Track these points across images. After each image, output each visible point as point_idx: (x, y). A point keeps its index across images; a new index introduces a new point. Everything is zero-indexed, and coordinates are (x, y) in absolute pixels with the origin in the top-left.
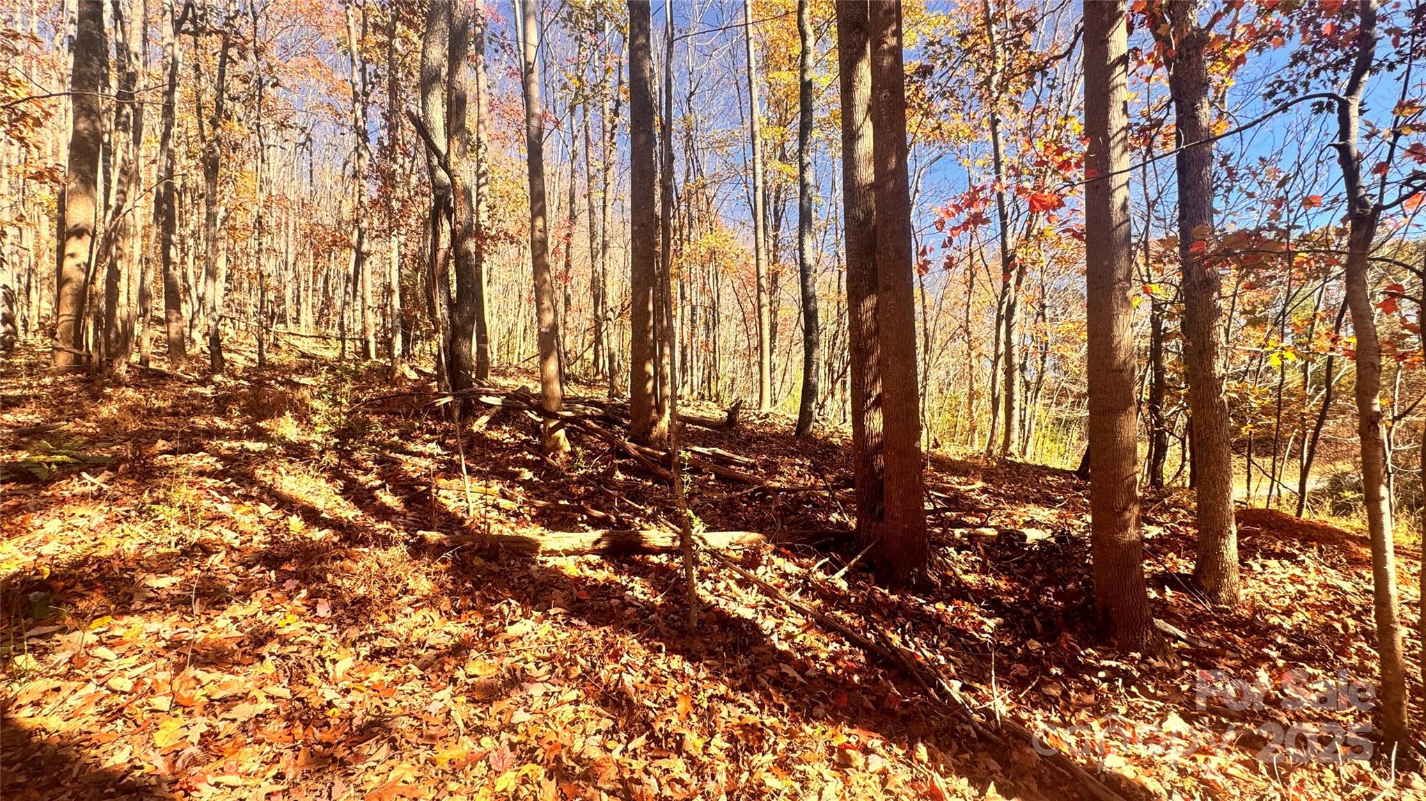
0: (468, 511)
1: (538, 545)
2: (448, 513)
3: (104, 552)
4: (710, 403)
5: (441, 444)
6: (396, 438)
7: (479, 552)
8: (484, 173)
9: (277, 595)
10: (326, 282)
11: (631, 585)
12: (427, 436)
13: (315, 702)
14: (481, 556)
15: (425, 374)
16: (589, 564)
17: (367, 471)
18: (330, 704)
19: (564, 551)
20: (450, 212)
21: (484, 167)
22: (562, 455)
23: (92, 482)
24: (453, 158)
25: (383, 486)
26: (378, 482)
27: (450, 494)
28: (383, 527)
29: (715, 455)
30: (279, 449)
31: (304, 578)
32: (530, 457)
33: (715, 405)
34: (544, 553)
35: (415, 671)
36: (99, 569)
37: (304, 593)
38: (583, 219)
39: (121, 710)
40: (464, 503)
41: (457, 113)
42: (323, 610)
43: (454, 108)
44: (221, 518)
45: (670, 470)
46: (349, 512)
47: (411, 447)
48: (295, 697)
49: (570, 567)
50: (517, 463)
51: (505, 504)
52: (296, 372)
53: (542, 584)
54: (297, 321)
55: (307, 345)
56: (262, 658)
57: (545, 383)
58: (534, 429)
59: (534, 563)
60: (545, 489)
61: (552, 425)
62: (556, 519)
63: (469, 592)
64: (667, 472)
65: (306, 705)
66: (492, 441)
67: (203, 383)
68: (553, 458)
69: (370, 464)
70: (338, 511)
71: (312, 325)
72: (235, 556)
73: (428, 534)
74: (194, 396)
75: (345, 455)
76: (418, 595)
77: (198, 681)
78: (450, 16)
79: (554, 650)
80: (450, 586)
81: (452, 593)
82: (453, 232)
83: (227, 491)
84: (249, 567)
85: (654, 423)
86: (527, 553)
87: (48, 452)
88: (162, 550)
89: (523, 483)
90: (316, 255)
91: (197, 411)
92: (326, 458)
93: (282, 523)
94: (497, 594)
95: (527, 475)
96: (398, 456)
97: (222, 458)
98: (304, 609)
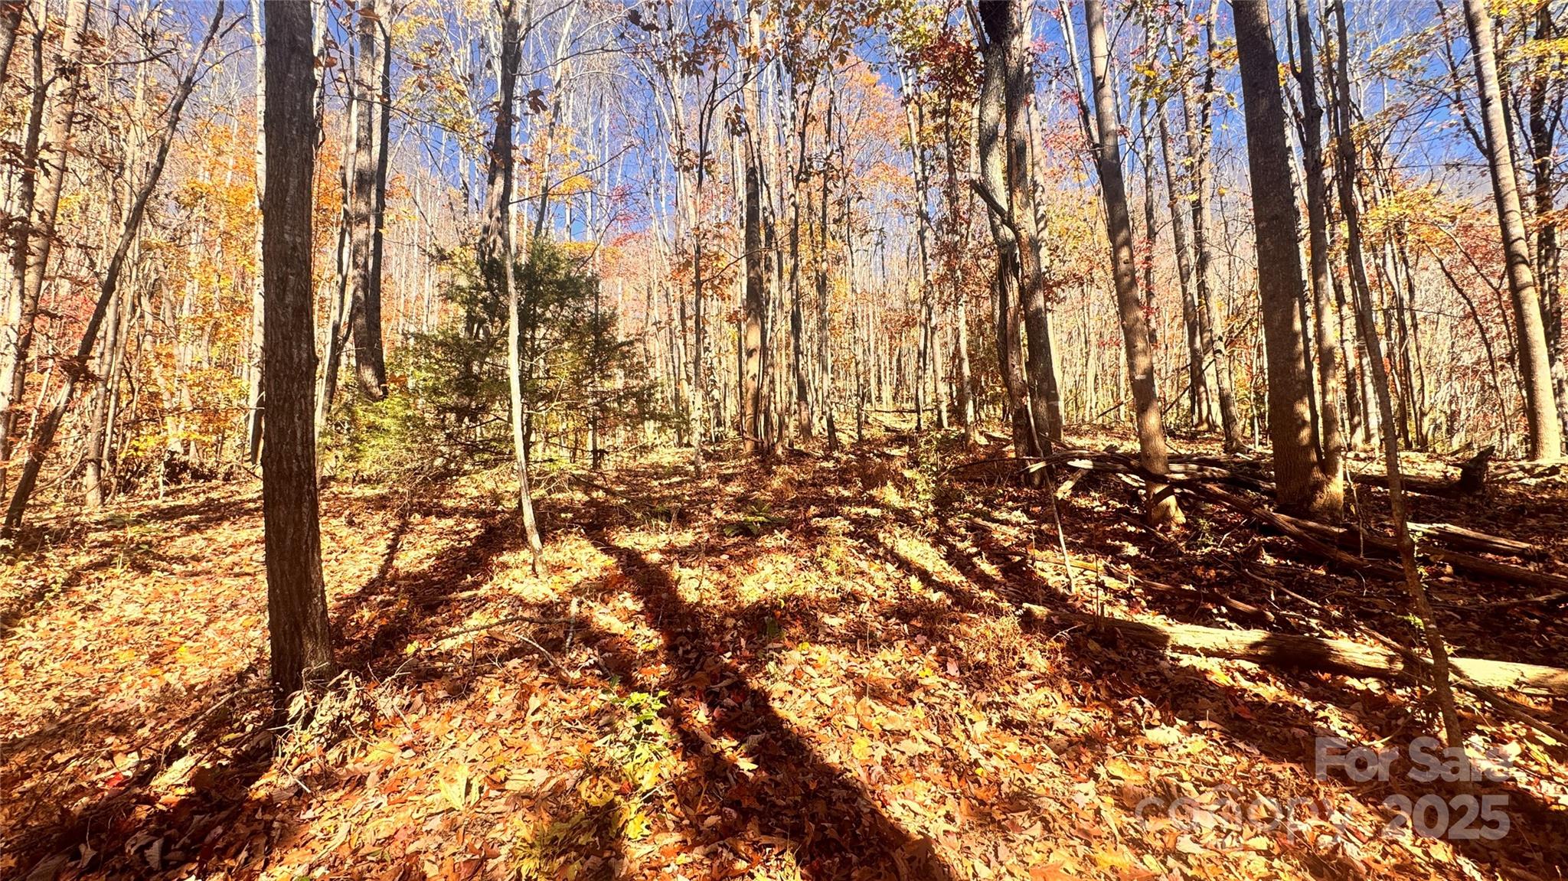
0: (1069, 587)
1: (1167, 637)
2: (1047, 587)
3: (800, 593)
4: (1412, 455)
5: (1026, 511)
6: (980, 506)
7: (1093, 634)
8: (1043, 216)
9: (912, 647)
10: (899, 360)
11: (1321, 714)
12: (1010, 503)
13: (963, 756)
14: (1096, 640)
15: (995, 439)
16: (1244, 672)
17: (963, 539)
18: (976, 763)
19: (1203, 649)
20: (1016, 268)
21: (1042, 209)
22: (1174, 528)
23: (781, 537)
24: (1017, 211)
25: (978, 554)
26: (974, 550)
27: (1046, 566)
28: (988, 595)
29: (1444, 535)
30: (891, 516)
31: (932, 636)
32: (1132, 529)
33: (1422, 457)
34: (1175, 648)
35: (1048, 752)
36: (797, 605)
37: (934, 650)
38: (1167, 234)
39: (829, 719)
40: (1062, 577)
41: (1018, 164)
42: (953, 669)
43: (1015, 160)
44: (862, 573)
45: (1356, 553)
46: (955, 578)
47: (996, 514)
48: (945, 747)
49: (1217, 672)
50: (1115, 535)
51: (1111, 583)
52: (886, 445)
53: (1181, 686)
54: (879, 399)
55: (891, 420)
56: (913, 704)
57: (1145, 441)
58: (1130, 495)
59: (1163, 658)
60: (1159, 570)
61: (1158, 489)
62: (1179, 607)
63: (1090, 680)
64: (1352, 558)
65: (956, 758)
66: (1081, 509)
67: (826, 458)
68: (1164, 530)
69: (963, 531)
70: (945, 575)
71: (891, 402)
72: (876, 607)
73: (1033, 607)
74: (822, 469)
75: (942, 522)
76: (1035, 672)
77: (873, 711)
78: (1005, 68)
79: (1217, 775)
80: (1066, 667)
81: (1070, 677)
82: (1021, 288)
83: (862, 550)
84: (887, 619)
85: (1319, 486)
86: (1153, 645)
87: (753, 514)
88: (830, 595)
89: (1128, 559)
90: (891, 337)
91: (827, 482)
92: (929, 522)
93: (905, 582)
94: (1124, 688)
95: (1132, 550)
96: (989, 524)
97: (853, 522)
98: (936, 665)
